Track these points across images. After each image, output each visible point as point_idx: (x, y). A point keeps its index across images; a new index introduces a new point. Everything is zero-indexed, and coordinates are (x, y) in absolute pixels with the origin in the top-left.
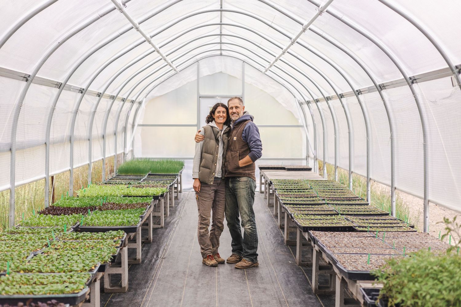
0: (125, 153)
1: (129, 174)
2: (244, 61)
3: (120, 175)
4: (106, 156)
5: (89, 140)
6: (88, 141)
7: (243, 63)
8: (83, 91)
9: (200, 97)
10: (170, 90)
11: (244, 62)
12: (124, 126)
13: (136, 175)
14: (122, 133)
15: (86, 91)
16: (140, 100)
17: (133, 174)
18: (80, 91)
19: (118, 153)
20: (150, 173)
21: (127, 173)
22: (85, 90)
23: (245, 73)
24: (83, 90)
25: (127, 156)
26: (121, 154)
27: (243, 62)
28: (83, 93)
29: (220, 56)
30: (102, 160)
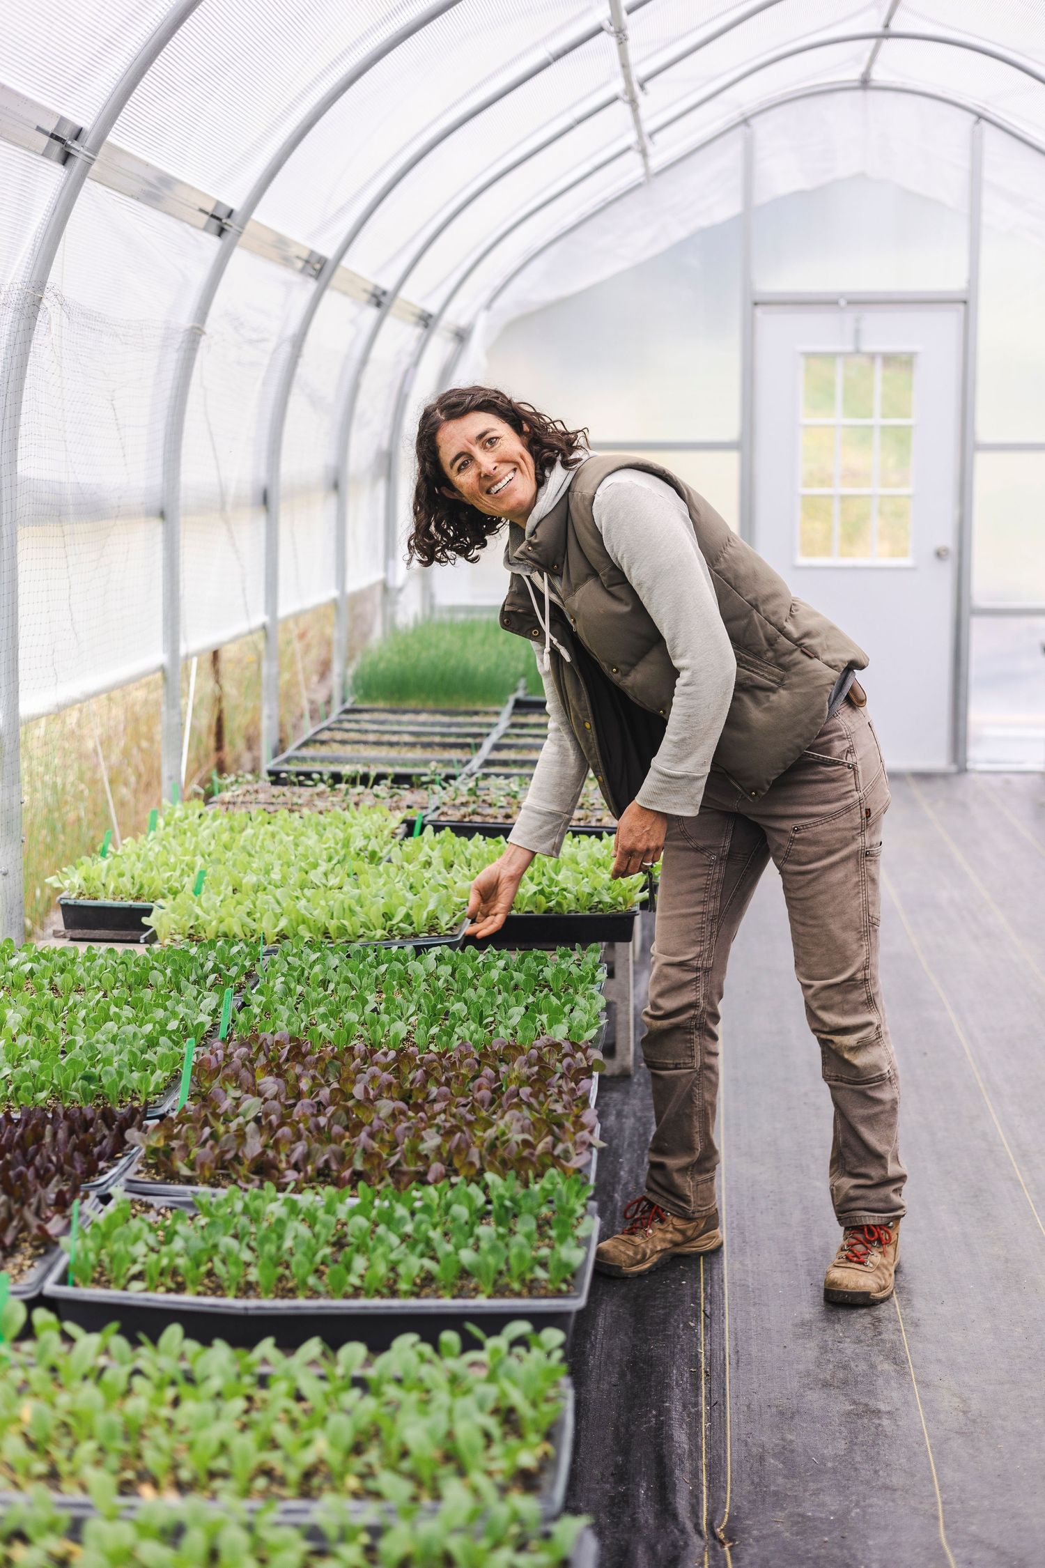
0: (391, 584)
1: (412, 704)
2: (981, 117)
3: (366, 705)
4: (284, 611)
5: (162, 515)
6: (157, 527)
7: (977, 122)
8: (75, 145)
9: (756, 304)
10: (608, 271)
11: (983, 122)
12: (385, 445)
13: (446, 706)
14: (375, 478)
15: (95, 149)
16: (463, 322)
17: (430, 705)
18: (57, 147)
19: (353, 586)
20: (520, 694)
21: (400, 699)
22: (89, 140)
23: (987, 175)
24: (76, 138)
25: (401, 598)
26: (371, 588)
27: (974, 118)
28: (77, 164)
29: (859, 94)
30: (261, 634)
